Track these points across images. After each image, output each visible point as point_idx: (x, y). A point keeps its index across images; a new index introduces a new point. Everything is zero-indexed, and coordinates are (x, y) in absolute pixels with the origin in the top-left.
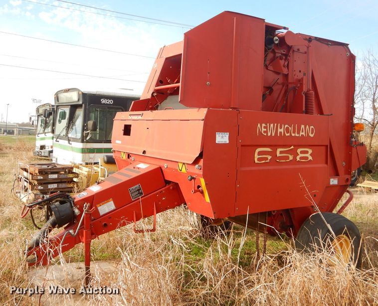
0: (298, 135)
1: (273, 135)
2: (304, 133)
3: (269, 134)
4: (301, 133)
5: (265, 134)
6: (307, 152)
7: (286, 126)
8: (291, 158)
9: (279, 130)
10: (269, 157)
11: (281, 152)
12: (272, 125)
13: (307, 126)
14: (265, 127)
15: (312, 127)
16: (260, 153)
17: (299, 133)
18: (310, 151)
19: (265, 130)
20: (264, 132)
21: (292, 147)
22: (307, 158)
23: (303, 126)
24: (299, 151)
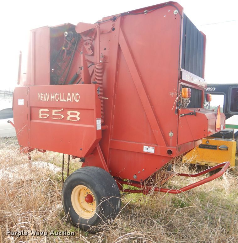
0: (66, 101)
1: (48, 100)
2: (70, 99)
3: (45, 100)
4: (68, 99)
5: (43, 100)
6: (76, 114)
7: (56, 94)
8: (63, 117)
9: (52, 97)
10: (48, 115)
11: (56, 113)
12: (46, 94)
13: (73, 94)
15: (78, 94)
16: (42, 112)
17: (66, 99)
18: (78, 113)
19: (43, 97)
20: (42, 99)
21: (62, 110)
22: (76, 119)
23: (69, 94)
24: (69, 112)
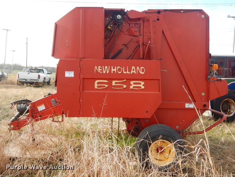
0: (130, 73)
1: (108, 72)
2: (135, 72)
3: (104, 72)
4: (132, 72)
5: (101, 72)
6: (140, 84)
7: (118, 67)
8: (125, 86)
9: (112, 70)
10: (107, 86)
11: (116, 83)
12: (106, 67)
13: (138, 68)
14: (100, 68)
15: (143, 68)
16: (98, 83)
17: (130, 71)
18: (143, 83)
19: (101, 70)
21: (125, 80)
22: (140, 87)
23: (133, 67)
24: (132, 82)
